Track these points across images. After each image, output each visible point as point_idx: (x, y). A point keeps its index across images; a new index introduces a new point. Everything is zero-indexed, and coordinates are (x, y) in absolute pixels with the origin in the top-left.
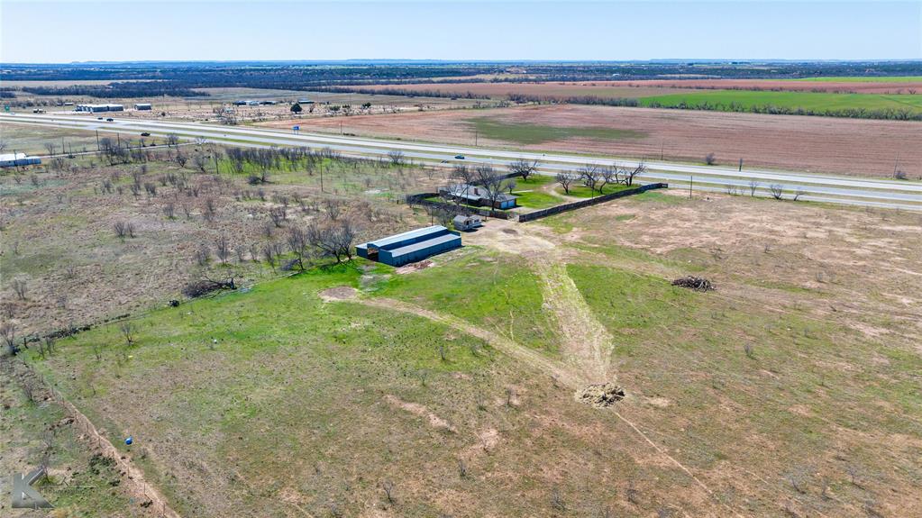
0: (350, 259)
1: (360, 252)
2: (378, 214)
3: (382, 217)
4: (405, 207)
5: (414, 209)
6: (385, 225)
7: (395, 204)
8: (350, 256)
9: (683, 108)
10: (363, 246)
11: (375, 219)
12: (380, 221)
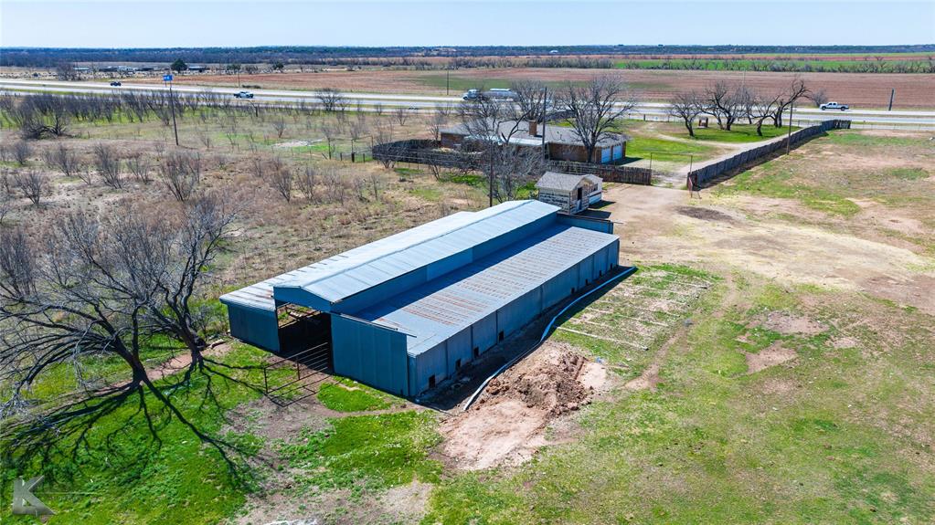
0: (198, 360)
1: (245, 322)
2: (308, 183)
3: (320, 189)
4: (375, 167)
5: (401, 171)
6: (331, 208)
7: (348, 162)
8: (197, 346)
9: (666, 69)
10: (256, 295)
11: (298, 195)
12: (317, 200)
